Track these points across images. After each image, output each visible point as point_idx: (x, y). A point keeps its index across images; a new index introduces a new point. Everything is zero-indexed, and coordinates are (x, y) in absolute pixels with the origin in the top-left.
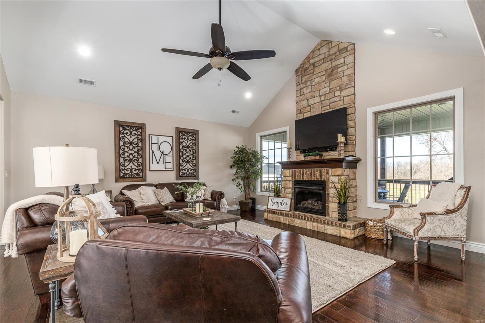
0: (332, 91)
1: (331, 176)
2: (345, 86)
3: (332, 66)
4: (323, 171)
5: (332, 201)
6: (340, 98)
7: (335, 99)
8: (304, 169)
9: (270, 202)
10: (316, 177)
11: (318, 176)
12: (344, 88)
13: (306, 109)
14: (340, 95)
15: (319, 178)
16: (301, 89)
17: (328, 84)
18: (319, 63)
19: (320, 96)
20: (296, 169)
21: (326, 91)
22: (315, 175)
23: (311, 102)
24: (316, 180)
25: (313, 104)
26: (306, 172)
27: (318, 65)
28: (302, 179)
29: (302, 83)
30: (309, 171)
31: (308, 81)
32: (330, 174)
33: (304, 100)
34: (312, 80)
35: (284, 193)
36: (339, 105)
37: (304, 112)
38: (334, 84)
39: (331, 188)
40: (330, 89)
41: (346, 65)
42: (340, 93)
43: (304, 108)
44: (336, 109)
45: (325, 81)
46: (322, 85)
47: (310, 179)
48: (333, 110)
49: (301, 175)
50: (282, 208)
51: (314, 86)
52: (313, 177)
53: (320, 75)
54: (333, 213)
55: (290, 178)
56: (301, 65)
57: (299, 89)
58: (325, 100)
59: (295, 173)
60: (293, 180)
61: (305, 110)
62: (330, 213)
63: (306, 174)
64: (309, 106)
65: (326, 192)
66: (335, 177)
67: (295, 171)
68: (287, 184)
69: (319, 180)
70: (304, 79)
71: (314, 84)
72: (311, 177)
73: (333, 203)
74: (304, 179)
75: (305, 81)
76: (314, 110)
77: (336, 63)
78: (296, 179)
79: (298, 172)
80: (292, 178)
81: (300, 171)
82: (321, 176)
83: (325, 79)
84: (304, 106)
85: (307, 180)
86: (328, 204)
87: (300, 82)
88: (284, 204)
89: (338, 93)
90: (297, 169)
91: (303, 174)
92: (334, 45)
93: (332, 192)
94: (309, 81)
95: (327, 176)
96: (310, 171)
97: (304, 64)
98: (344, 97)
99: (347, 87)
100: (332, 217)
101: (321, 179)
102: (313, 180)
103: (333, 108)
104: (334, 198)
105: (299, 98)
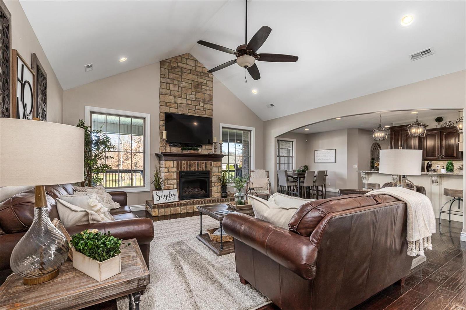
0: (198, 100)
1: (213, 167)
2: (208, 102)
3: (198, 81)
4: (208, 163)
5: (214, 185)
6: (204, 108)
7: (200, 108)
8: (191, 161)
10: (202, 168)
11: (203, 167)
12: (207, 103)
13: (173, 105)
14: (203, 107)
15: (204, 168)
16: (167, 83)
17: (194, 93)
18: (187, 71)
19: (187, 100)
20: (182, 161)
21: (193, 98)
22: (201, 166)
23: (179, 100)
24: (202, 170)
25: (181, 104)
26: (193, 164)
27: (186, 72)
28: (188, 170)
29: (168, 78)
30: (195, 163)
31: (175, 80)
32: (213, 166)
33: (171, 95)
34: (179, 81)
35: (167, 184)
36: (203, 114)
37: (171, 106)
38: (199, 95)
39: (213, 176)
40: (196, 98)
41: (208, 87)
42: (204, 105)
43: (169, 102)
44: (200, 116)
45: (191, 89)
46: (189, 91)
47: (197, 170)
48: (198, 116)
49: (188, 166)
50: (171, 200)
51: (182, 88)
52: (200, 168)
53: (187, 81)
54: (215, 194)
55: (175, 170)
56: (167, 59)
57: (165, 82)
58: (191, 105)
59: (181, 165)
60: (179, 171)
61: (171, 105)
62: (213, 194)
63: (192, 166)
64: (175, 103)
65: (210, 179)
66: (216, 168)
67: (181, 162)
68: (171, 175)
69: (204, 170)
70: (172, 76)
71: (181, 85)
72: (198, 168)
73: (215, 187)
74: (191, 170)
75: (172, 78)
76: (182, 109)
77: (201, 80)
78: (182, 170)
79: (184, 164)
80: (178, 169)
81: (187, 163)
82: (206, 167)
83: (192, 88)
84: (170, 100)
85: (194, 170)
86: (211, 188)
87: (167, 76)
88: (171, 196)
89: (202, 104)
90: (184, 161)
91: (190, 165)
92: (199, 66)
93: (214, 179)
94: (176, 80)
95: (211, 167)
96: (197, 163)
97: (171, 61)
98: (206, 109)
99: (209, 103)
100: (214, 197)
101: (206, 169)
102: (199, 170)
103: (198, 114)
104: (216, 183)
105: (165, 91)
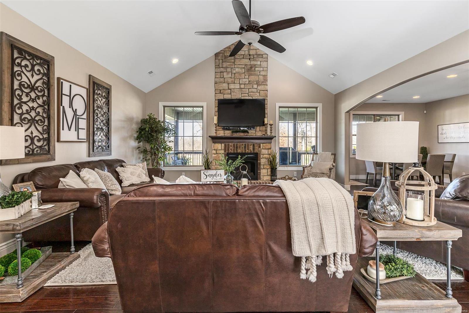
0: (251, 83)
1: (262, 149)
2: (262, 83)
3: (251, 64)
4: (256, 145)
5: (263, 168)
6: (257, 90)
7: (253, 90)
8: (238, 144)
9: (203, 175)
10: (249, 150)
11: (251, 149)
12: (261, 84)
13: (227, 92)
14: (257, 88)
15: (252, 151)
16: (221, 72)
17: (247, 77)
18: (239, 57)
19: (240, 84)
20: (229, 144)
21: (246, 82)
22: (249, 148)
23: (232, 86)
24: (249, 152)
25: (234, 89)
26: (240, 146)
27: (239, 58)
28: (236, 152)
29: (222, 67)
30: (242, 145)
31: (228, 68)
32: (262, 148)
33: (224, 83)
34: (232, 68)
35: (216, 165)
36: (256, 95)
37: (224, 93)
38: (253, 78)
39: (262, 158)
40: (249, 81)
41: (262, 67)
42: (257, 87)
43: (223, 89)
44: (254, 98)
45: (244, 73)
46: (242, 76)
47: (244, 152)
48: (252, 98)
49: (235, 148)
50: (217, 179)
51: (235, 74)
52: (247, 150)
53: (240, 66)
54: (264, 177)
55: (223, 152)
56: (221, 51)
57: (219, 71)
58: (244, 88)
59: (228, 147)
60: (226, 153)
61: (225, 92)
62: (262, 177)
63: (240, 148)
64: (229, 89)
65: (259, 162)
66: (265, 150)
67: (228, 145)
68: (219, 157)
69: (252, 152)
70: (225, 65)
71: (234, 72)
72: (245, 150)
73: (264, 170)
74: (238, 152)
75: (225, 66)
76: (235, 94)
77: (255, 63)
78: (230, 152)
79: (231, 146)
80: (225, 151)
81: (234, 145)
82: (254, 149)
83: (245, 72)
84: (224, 88)
85: (241, 152)
86: (260, 170)
87: (221, 66)
88: (218, 176)
89: (255, 86)
90: (231, 144)
91: (237, 147)
92: (253, 48)
93: (263, 161)
94: (230, 68)
95: (260, 149)
96: (244, 145)
97: (224, 51)
98: (260, 90)
99: (263, 84)
100: (263, 180)
101: (254, 151)
102: (247, 152)
103: (251, 97)
104: (265, 166)
105: (219, 80)
